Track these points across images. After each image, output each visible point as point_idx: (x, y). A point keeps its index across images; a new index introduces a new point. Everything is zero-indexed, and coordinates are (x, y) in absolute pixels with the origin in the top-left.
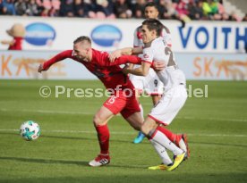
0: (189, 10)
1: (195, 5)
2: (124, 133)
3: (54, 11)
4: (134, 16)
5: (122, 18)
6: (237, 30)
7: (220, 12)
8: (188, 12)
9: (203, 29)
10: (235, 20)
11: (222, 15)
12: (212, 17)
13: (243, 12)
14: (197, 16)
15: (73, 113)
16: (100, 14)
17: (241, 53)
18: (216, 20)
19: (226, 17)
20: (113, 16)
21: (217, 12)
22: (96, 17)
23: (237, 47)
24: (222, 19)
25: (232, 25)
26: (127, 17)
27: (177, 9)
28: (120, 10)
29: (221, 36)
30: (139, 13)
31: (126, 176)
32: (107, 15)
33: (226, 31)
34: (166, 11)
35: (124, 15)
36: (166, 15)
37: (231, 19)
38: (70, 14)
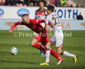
0: (55, 3)
1: (57, 1)
2: (30, 51)
3: (3, 3)
4: (34, 5)
5: (29, 6)
6: (74, 11)
7: (67, 4)
8: (55, 4)
9: (60, 10)
10: (73, 7)
11: (68, 5)
12: (64, 6)
13: (76, 3)
14: (58, 5)
15: (11, 43)
16: (21, 5)
17: (75, 20)
18: (65, 7)
19: (69, 6)
20: (26, 5)
21: (66, 4)
22: (19, 6)
23: (74, 17)
24: (68, 7)
25: (72, 9)
26: (31, 6)
27: (51, 2)
28: (28, 3)
29: (67, 13)
30: (36, 4)
31: (31, 68)
32: (23, 5)
33: (69, 11)
34: (46, 3)
35: (30, 5)
36: (46, 5)
37: (71, 6)
38: (9, 5)
